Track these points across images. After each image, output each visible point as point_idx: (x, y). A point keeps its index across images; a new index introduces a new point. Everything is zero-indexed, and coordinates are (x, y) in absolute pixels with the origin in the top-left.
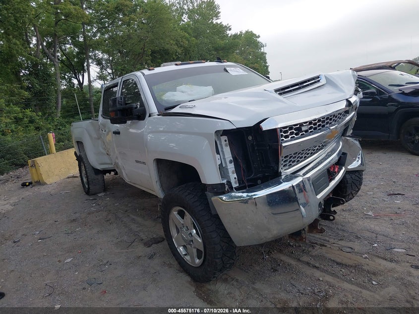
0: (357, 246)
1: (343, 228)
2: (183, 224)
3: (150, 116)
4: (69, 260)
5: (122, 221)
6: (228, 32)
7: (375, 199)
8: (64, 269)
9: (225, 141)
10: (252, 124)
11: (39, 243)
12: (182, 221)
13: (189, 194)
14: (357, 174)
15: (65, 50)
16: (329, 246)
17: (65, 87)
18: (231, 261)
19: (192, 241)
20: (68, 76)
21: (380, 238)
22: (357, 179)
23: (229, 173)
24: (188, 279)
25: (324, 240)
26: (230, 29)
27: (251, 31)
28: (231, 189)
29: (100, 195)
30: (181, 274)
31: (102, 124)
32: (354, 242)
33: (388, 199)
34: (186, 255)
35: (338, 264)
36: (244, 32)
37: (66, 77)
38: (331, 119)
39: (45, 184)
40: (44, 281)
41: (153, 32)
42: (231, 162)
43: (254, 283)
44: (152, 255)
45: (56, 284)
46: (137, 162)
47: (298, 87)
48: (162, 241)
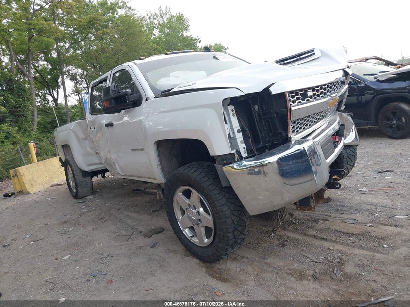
0: (359, 217)
1: (341, 204)
2: (189, 204)
3: (146, 100)
4: (67, 257)
5: (117, 218)
6: (198, 44)
7: (367, 177)
8: (63, 265)
9: (233, 110)
10: (260, 89)
11: (31, 246)
12: (187, 201)
13: (195, 171)
14: (351, 149)
15: (38, 67)
16: (332, 220)
17: (39, 104)
18: (242, 236)
19: (200, 220)
20: (42, 93)
21: (379, 209)
22: (352, 153)
23: (237, 144)
24: (197, 261)
25: (326, 215)
26: (200, 42)
27: (220, 44)
28: (241, 158)
29: (88, 198)
30: (188, 258)
31: (90, 122)
32: (356, 214)
33: (378, 176)
34: (193, 237)
35: (344, 234)
36: (213, 45)
37: (40, 94)
38: (331, 88)
39: (28, 193)
40: (43, 278)
41: (127, 45)
42: (239, 132)
43: (264, 259)
44: (154, 244)
45: (57, 280)
46: (133, 150)
47: (296, 59)
48: (162, 232)
